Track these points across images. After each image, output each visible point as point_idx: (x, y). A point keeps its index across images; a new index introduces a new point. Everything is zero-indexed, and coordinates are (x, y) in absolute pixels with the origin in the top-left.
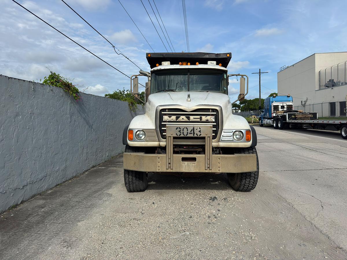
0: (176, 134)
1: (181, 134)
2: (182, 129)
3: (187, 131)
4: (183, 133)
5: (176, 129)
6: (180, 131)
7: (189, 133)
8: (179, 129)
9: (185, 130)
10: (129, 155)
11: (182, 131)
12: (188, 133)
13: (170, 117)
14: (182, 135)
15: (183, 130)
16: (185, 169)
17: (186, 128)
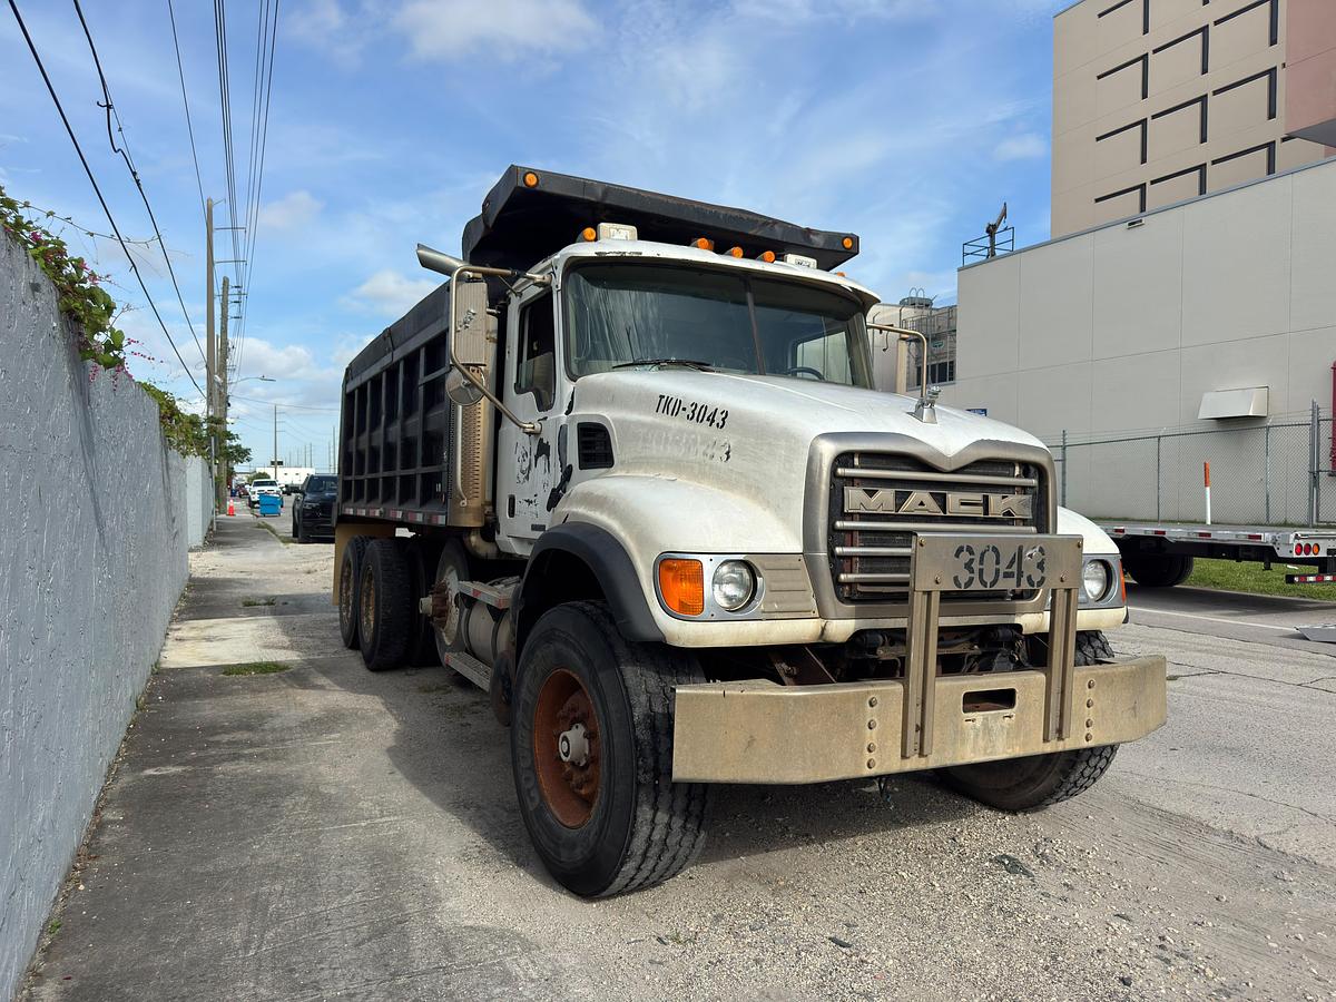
0: (956, 579)
1: (971, 580)
2: (977, 557)
3: (998, 563)
4: (981, 571)
5: (957, 555)
6: (968, 566)
7: (1001, 575)
8: (965, 556)
9: (990, 556)
10: (717, 696)
11: (975, 565)
12: (997, 571)
13: (871, 493)
14: (976, 586)
15: (981, 562)
16: (974, 751)
17: (995, 550)
